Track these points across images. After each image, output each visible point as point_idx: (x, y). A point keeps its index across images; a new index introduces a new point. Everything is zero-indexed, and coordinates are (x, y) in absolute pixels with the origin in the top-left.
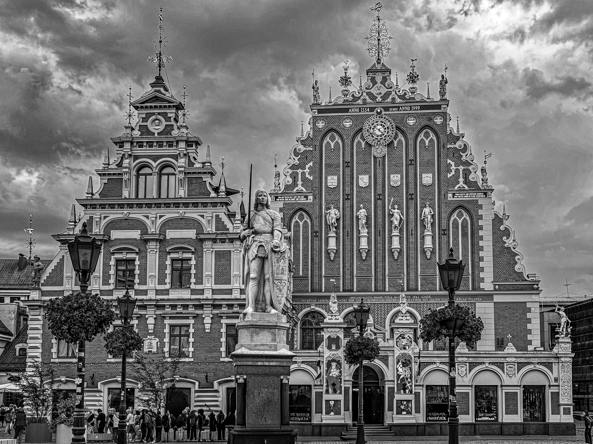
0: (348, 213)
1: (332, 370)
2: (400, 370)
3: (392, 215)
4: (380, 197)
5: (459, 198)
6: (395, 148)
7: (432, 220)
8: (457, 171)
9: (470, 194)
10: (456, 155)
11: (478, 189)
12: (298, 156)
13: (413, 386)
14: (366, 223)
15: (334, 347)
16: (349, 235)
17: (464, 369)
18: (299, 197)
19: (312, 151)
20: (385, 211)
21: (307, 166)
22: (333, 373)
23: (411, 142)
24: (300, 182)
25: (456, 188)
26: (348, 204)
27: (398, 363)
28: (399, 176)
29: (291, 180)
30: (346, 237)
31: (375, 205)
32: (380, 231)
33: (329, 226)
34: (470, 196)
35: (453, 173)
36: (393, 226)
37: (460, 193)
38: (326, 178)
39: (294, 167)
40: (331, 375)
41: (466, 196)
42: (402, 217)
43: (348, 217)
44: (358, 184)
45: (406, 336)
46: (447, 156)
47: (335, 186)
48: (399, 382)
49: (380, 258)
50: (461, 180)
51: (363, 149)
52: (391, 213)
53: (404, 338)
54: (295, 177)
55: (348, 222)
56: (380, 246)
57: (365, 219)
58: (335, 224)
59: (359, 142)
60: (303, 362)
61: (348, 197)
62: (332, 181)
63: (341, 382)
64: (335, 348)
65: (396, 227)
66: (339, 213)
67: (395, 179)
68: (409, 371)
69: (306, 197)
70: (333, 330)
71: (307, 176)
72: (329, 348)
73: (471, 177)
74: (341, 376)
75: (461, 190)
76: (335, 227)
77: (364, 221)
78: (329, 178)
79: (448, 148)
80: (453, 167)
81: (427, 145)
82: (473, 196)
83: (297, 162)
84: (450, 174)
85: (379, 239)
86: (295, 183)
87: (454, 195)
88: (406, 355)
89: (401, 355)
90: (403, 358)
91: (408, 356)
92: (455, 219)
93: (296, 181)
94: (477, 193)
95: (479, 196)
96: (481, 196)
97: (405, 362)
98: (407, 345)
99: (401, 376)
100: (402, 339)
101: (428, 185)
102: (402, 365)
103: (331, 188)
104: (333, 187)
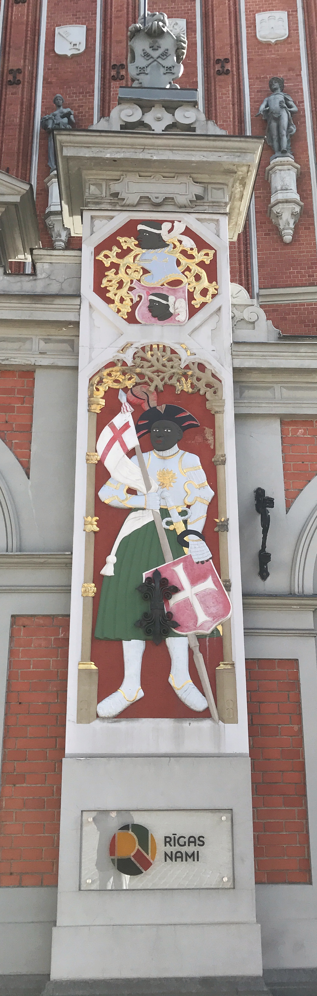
2: (123, 470)
7: (293, 128)
44: (50, 48)
45: (172, 233)
48: (108, 570)
53: (154, 242)
68: (199, 477)
88: (170, 360)
89: (128, 358)
90: (146, 379)
91: (187, 367)
97: (162, 409)
98: (180, 294)
99: (132, 515)
100: (138, 250)
101: (273, 41)
102: (138, 429)
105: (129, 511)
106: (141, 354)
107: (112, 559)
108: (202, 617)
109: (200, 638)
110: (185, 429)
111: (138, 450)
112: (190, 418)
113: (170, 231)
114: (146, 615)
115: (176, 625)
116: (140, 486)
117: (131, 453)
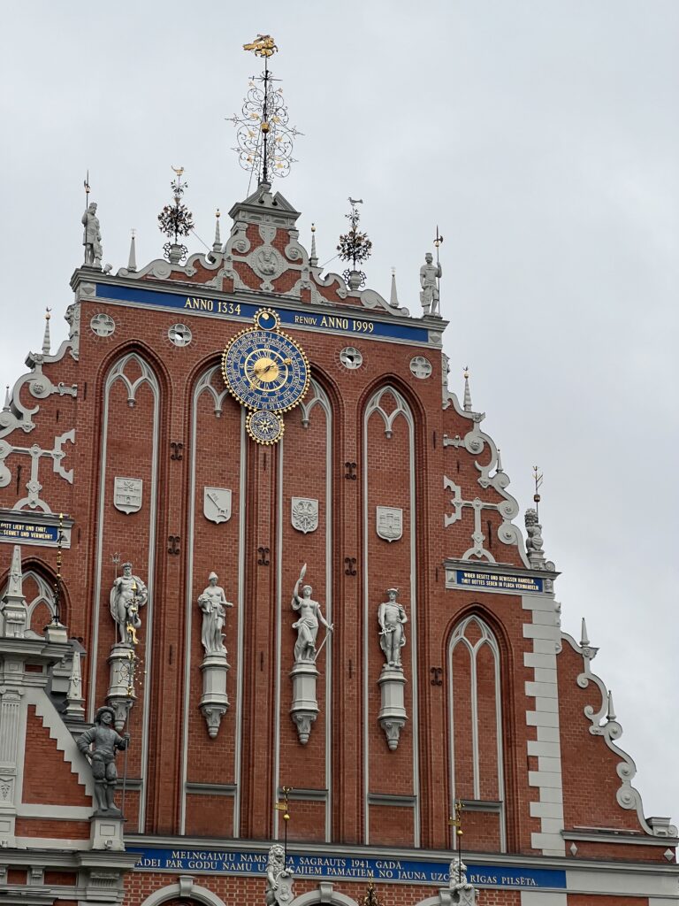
0: (174, 592)
3: (297, 615)
4: (264, 557)
5: (474, 585)
6: (306, 426)
7: (404, 640)
8: (468, 510)
9: (501, 578)
10: (463, 468)
11: (520, 566)
12: (34, 407)
14: (224, 629)
16: (175, 657)
18: (31, 528)
19: (75, 398)
21: (59, 441)
23: (349, 416)
24: (34, 485)
25: (465, 557)
26: (174, 565)
28: (315, 504)
29: (7, 476)
30: (166, 665)
31: (247, 579)
32: (262, 654)
34: (500, 584)
35: (457, 515)
36: (300, 644)
37: (476, 573)
38: (110, 483)
39: (18, 437)
41: (492, 584)
42: (323, 619)
43: (172, 605)
44: (200, 511)
46: (444, 469)
47: (135, 510)
49: (260, 737)
50: (478, 536)
51: (218, 415)
52: (295, 607)
54: (20, 468)
55: (170, 621)
56: (261, 699)
57: (224, 615)
58: (137, 621)
59: (206, 392)
61: (174, 546)
62: (128, 493)
65: (307, 648)
66: (146, 591)
67: (306, 512)
69: (52, 530)
71: (58, 468)
73: (501, 533)
75: (479, 565)
77: (220, 623)
78: (119, 483)
79: (445, 447)
80: (458, 500)
81: (389, 429)
82: (509, 585)
83: (27, 423)
84: (450, 516)
86: (18, 487)
87: (460, 575)
92: (461, 642)
93: (22, 479)
94: (517, 577)
95: (524, 587)
96: (529, 587)
101: (390, 540)
103: (124, 513)
104: (128, 511)
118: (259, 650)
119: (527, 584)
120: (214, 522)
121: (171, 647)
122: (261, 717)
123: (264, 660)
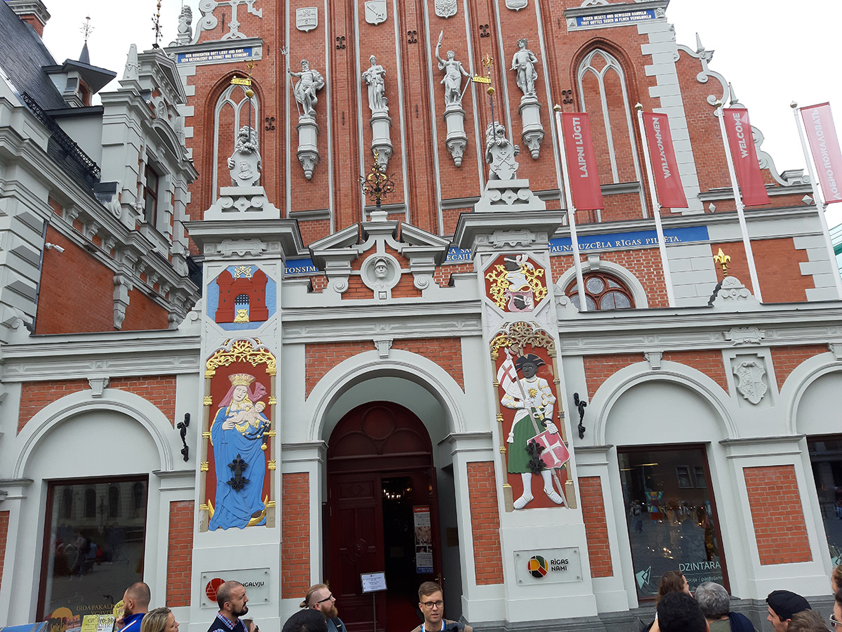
0: (342, 75)
1: (233, 407)
2: (511, 389)
3: (444, 72)
4: (412, 38)
5: (592, 24)
7: (535, 75)
9: (616, 16)
11: (631, 3)
13: (571, 450)
14: (385, 93)
15: (242, 313)
16: (347, 119)
17: (754, 375)
18: (233, 51)
20: (425, 67)
22: (237, 418)
25: (584, 5)
26: (342, 56)
27: (498, 362)
29: (215, 21)
30: (340, 124)
31: (403, 57)
32: (417, 106)
33: (301, 105)
34: (616, 20)
36: (448, 93)
37: (593, 15)
38: (293, 14)
40: (225, 426)
41: (609, 21)
42: (465, 74)
43: (343, 84)
44: (362, 19)
45: (521, 261)
47: (313, 27)
48: (510, 440)
49: (420, 166)
52: (441, 68)
53: (513, 267)
54: (224, 15)
55: (343, 95)
56: (419, 138)
57: (382, 82)
58: (312, 98)
60: (114, 382)
61: (341, 43)
62: (307, 17)
63: (268, 453)
64: (246, 318)
65: (453, 94)
66: (322, 78)
67: (446, 3)
68: (548, 391)
69: (248, 50)
70: (241, 248)
71: (251, 9)
72: (224, 317)
74: (268, 429)
75: (595, 8)
76: (315, 107)
77: (379, 88)
78: (299, 12)
82: (624, 19)
85: (418, 124)
86: (223, 26)
87: (579, 18)
88: (528, 330)
89: (507, 330)
90: (517, 341)
91: (536, 333)
92: (588, 70)
93: (226, 21)
94: (631, 12)
95: (638, 18)
96: (642, 17)
97: (526, 356)
98: (529, 294)
99: (518, 412)
100: (506, 272)
101: (517, 9)
102: (516, 368)
103: (304, 31)
104: (307, 29)
105: (517, 409)
106: (513, 328)
107: (511, 434)
108: (556, 460)
109: (556, 470)
110: (538, 366)
111: (517, 378)
112: (540, 361)
113: (520, 260)
114: (531, 461)
115: (545, 465)
116: (520, 396)
117: (514, 380)
118: (414, 105)
119: (640, 15)
120: (374, 24)
121: (343, 113)
122: (420, 152)
123: (419, 110)
